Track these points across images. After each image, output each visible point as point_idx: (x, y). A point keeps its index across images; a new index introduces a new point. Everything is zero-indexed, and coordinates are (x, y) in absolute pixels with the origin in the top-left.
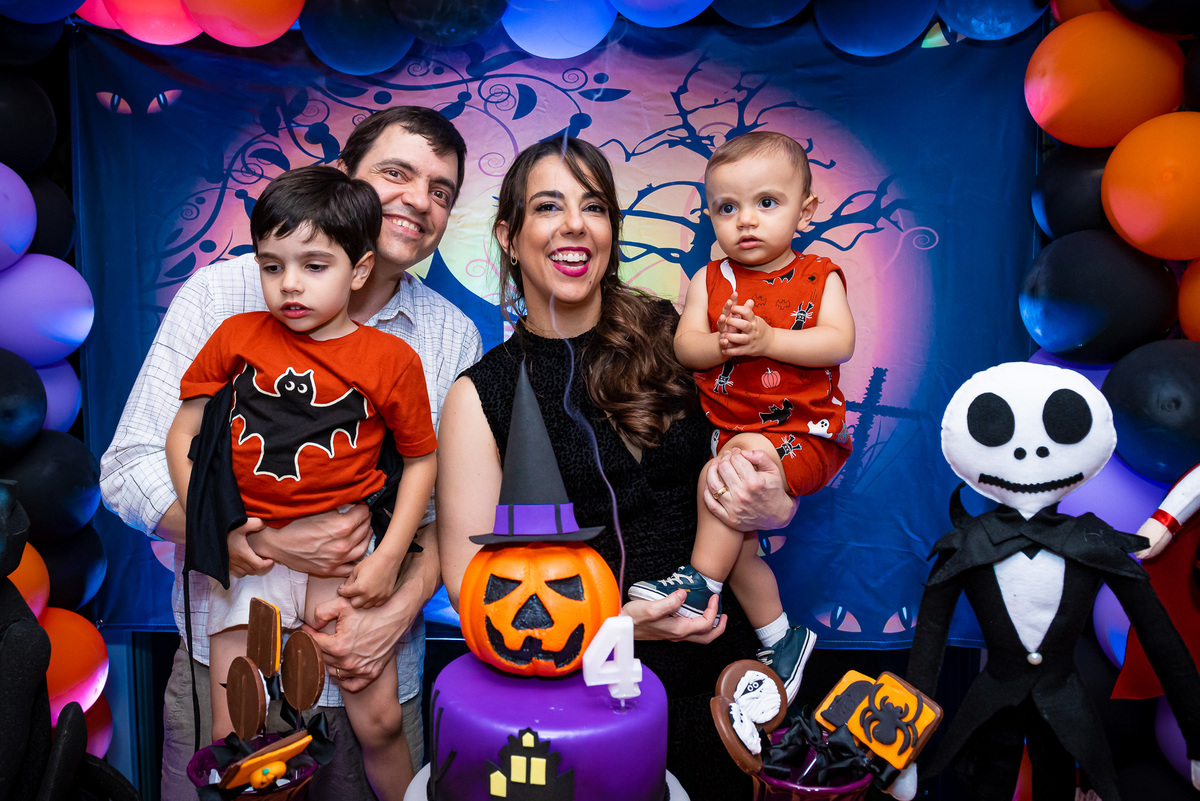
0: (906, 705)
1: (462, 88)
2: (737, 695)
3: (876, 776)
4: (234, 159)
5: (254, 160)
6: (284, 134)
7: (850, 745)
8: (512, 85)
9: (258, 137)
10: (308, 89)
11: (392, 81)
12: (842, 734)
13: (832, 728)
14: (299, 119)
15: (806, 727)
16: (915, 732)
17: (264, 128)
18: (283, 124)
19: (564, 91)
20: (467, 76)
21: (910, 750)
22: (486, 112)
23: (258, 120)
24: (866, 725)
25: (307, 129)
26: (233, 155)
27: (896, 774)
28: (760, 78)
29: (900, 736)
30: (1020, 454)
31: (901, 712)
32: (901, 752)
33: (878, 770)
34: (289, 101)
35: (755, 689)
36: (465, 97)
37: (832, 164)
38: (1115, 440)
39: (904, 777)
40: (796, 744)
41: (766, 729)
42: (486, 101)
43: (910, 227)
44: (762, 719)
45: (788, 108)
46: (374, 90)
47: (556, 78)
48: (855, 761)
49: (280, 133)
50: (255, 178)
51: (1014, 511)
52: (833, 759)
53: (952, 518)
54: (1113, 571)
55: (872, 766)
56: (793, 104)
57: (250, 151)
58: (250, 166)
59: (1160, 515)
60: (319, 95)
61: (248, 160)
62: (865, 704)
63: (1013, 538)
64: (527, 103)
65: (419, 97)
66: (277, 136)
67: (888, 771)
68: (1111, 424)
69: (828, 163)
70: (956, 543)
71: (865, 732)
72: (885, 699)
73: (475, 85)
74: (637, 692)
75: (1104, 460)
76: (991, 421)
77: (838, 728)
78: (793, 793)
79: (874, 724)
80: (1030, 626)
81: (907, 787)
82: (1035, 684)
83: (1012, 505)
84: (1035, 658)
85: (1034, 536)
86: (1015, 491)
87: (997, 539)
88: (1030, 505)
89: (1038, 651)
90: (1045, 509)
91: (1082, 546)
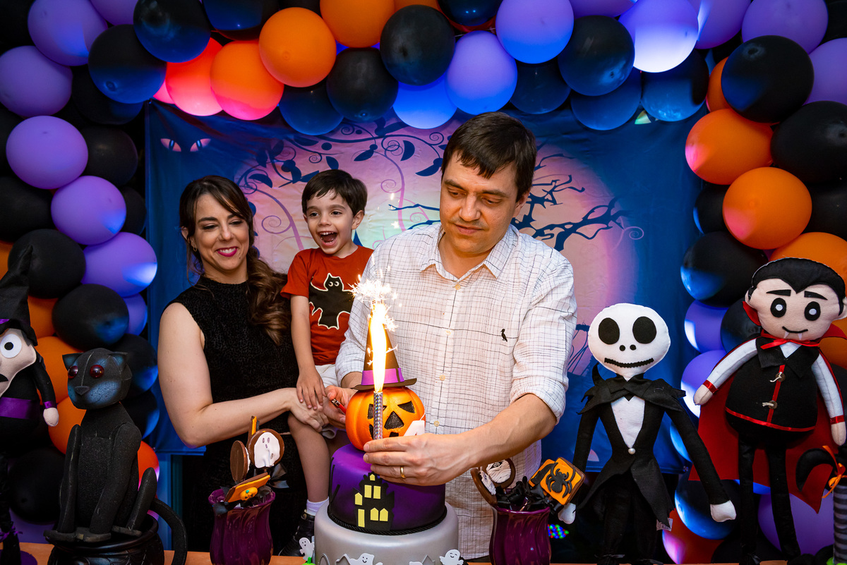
0: (568, 473)
1: (372, 142)
2: (487, 469)
3: (552, 509)
4: (240, 179)
5: (252, 180)
6: (269, 166)
7: (541, 494)
8: (401, 141)
9: (255, 167)
10: (284, 140)
11: (333, 137)
12: (538, 491)
13: (533, 485)
14: (278, 157)
16: (571, 486)
17: (258, 162)
18: (269, 160)
19: (430, 145)
20: (375, 135)
22: (386, 156)
23: (255, 158)
24: (549, 483)
25: (283, 163)
26: (240, 177)
27: (562, 507)
28: (544, 139)
29: (564, 489)
30: (622, 348)
31: (565, 476)
32: (564, 496)
33: (553, 506)
34: (272, 147)
36: (374, 147)
37: (583, 190)
38: (670, 342)
39: (567, 509)
42: (386, 150)
43: (627, 226)
44: (498, 481)
45: (559, 157)
46: (322, 142)
47: (426, 138)
48: (542, 501)
49: (267, 166)
50: (252, 191)
51: (622, 377)
52: (534, 501)
53: (594, 380)
54: (668, 407)
55: (551, 504)
56: (561, 155)
57: (249, 175)
58: (250, 184)
59: (707, 383)
60: (290, 144)
61: (248, 180)
62: (549, 473)
63: (621, 390)
64: (409, 151)
65: (348, 147)
66: (265, 167)
67: (558, 506)
68: (668, 334)
69: (580, 189)
70: (594, 393)
71: (549, 488)
72: (559, 470)
73: (379, 141)
75: (664, 352)
76: (609, 332)
77: (536, 485)
78: (510, 515)
79: (553, 483)
80: (629, 434)
81: (570, 516)
82: (632, 464)
83: (621, 374)
84: (632, 451)
85: (631, 390)
86: (621, 367)
87: (613, 391)
88: (628, 374)
89: (633, 447)
90: (636, 376)
91: (653, 395)
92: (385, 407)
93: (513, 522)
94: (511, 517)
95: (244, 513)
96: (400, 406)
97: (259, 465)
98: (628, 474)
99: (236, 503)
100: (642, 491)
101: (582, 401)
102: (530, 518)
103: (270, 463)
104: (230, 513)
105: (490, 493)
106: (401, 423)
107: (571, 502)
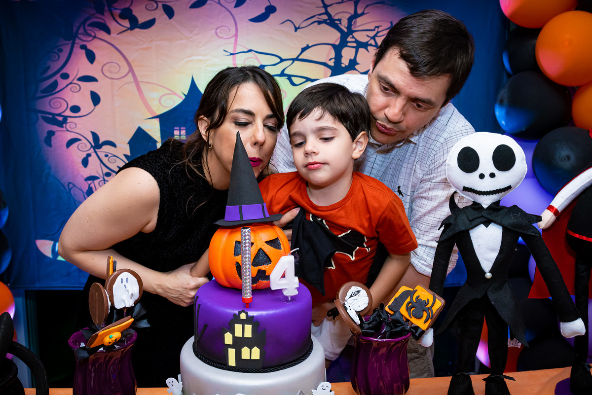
0: (428, 299)
3: (414, 334)
4: (79, 27)
7: (401, 320)
9: (92, 15)
12: (397, 315)
13: (392, 313)
15: (381, 313)
16: (432, 312)
17: (96, 10)
21: (430, 321)
23: (92, 6)
24: (409, 310)
26: (78, 25)
27: (423, 332)
29: (425, 315)
30: (482, 176)
31: (426, 303)
32: (425, 322)
33: (414, 331)
35: (355, 295)
38: (527, 169)
39: (427, 334)
40: (376, 320)
41: (361, 314)
44: (359, 309)
48: (403, 327)
51: (480, 204)
52: (393, 327)
53: (450, 209)
54: (525, 232)
55: (412, 329)
59: (550, 208)
62: (408, 300)
63: (479, 217)
66: (103, 14)
67: (419, 331)
68: (525, 162)
70: (452, 221)
71: (409, 314)
72: (418, 296)
74: (296, 292)
75: (522, 178)
76: (468, 161)
77: (395, 312)
78: (373, 342)
79: (413, 309)
80: (487, 260)
81: (428, 340)
82: (488, 288)
83: (478, 201)
84: (489, 275)
85: (489, 217)
86: (480, 195)
87: (471, 218)
88: (486, 202)
89: (490, 272)
90: (494, 203)
91: (510, 220)
92: (252, 244)
93: (377, 350)
94: (375, 345)
95: (106, 356)
96: (267, 242)
97: (118, 306)
98: (486, 297)
99: (100, 347)
100: (500, 313)
101: (439, 229)
102: (394, 345)
103: (129, 303)
104: (92, 357)
105: (356, 323)
106: (268, 260)
107: (432, 327)
